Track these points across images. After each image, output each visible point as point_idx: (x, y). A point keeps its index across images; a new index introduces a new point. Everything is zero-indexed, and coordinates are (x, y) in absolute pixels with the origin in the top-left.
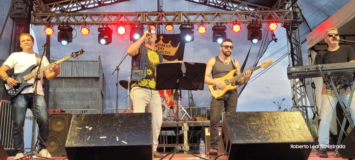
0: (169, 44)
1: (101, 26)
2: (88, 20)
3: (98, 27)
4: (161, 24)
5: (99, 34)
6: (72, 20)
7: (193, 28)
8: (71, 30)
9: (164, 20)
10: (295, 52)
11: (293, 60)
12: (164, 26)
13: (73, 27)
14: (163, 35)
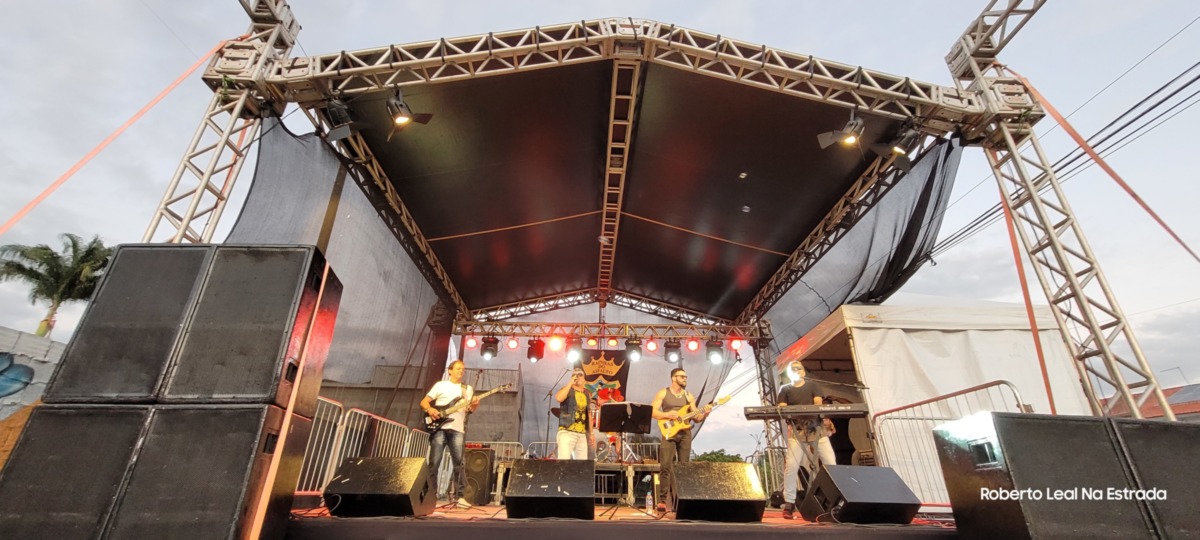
0: (612, 361)
1: (532, 339)
2: (517, 330)
3: (528, 338)
4: (603, 337)
5: (529, 349)
6: (498, 329)
7: (641, 343)
8: (497, 341)
9: (607, 333)
10: (766, 376)
11: (764, 385)
12: (607, 339)
13: (499, 338)
14: (605, 351)
